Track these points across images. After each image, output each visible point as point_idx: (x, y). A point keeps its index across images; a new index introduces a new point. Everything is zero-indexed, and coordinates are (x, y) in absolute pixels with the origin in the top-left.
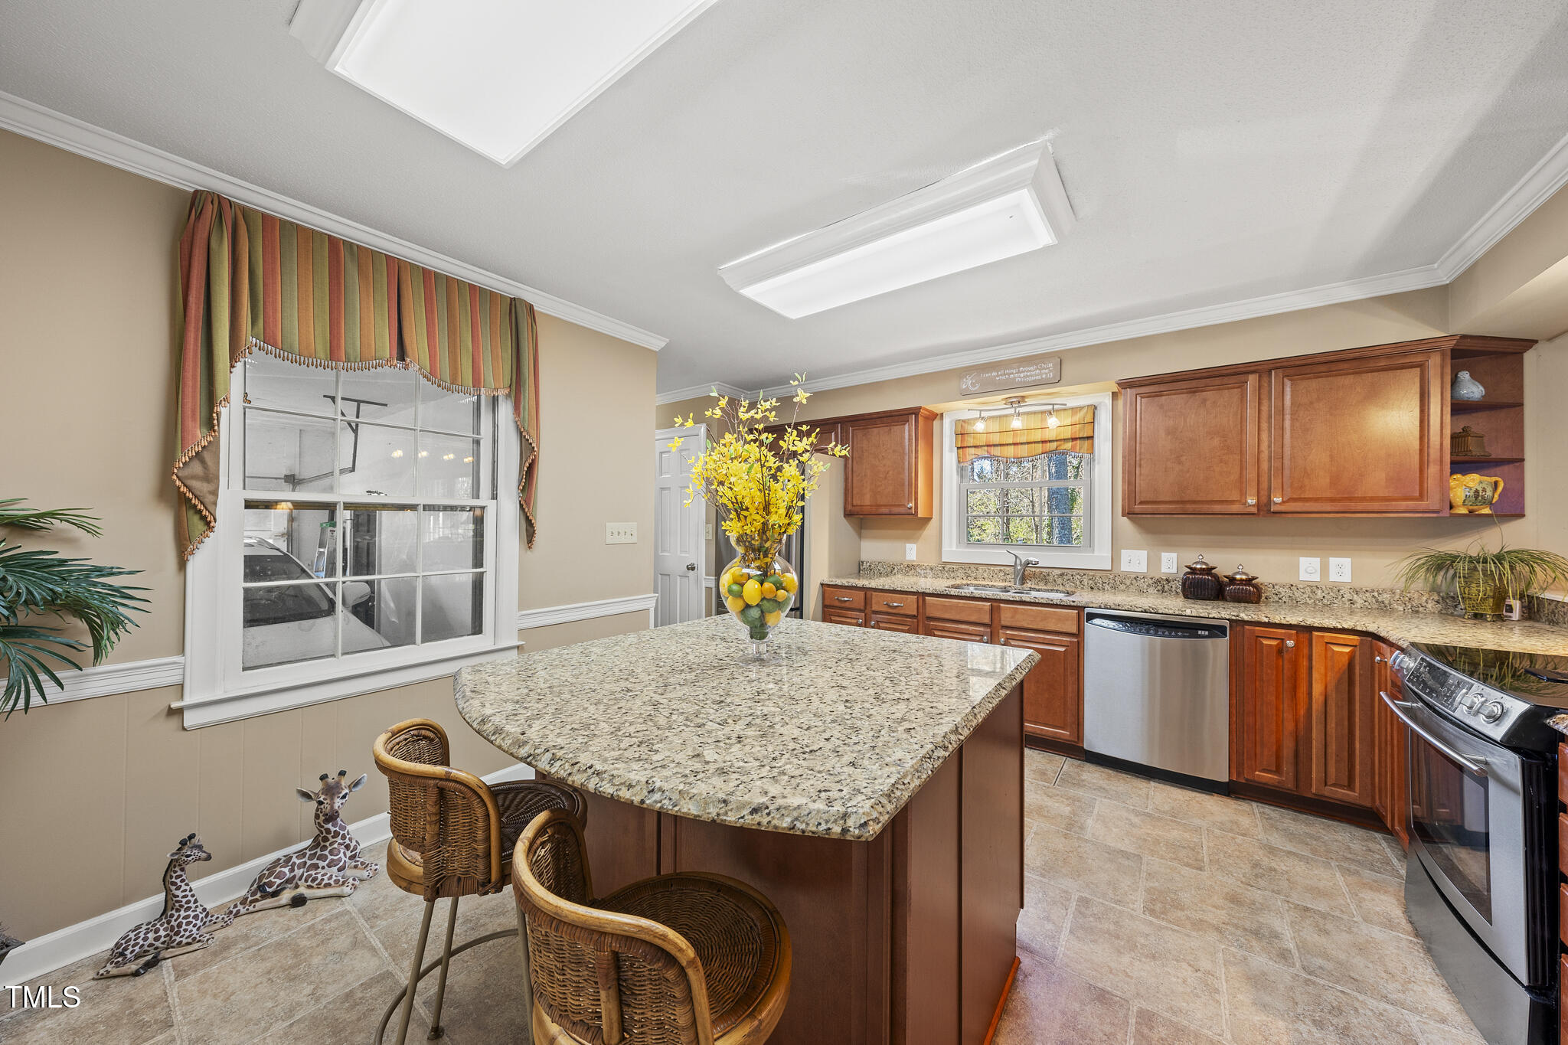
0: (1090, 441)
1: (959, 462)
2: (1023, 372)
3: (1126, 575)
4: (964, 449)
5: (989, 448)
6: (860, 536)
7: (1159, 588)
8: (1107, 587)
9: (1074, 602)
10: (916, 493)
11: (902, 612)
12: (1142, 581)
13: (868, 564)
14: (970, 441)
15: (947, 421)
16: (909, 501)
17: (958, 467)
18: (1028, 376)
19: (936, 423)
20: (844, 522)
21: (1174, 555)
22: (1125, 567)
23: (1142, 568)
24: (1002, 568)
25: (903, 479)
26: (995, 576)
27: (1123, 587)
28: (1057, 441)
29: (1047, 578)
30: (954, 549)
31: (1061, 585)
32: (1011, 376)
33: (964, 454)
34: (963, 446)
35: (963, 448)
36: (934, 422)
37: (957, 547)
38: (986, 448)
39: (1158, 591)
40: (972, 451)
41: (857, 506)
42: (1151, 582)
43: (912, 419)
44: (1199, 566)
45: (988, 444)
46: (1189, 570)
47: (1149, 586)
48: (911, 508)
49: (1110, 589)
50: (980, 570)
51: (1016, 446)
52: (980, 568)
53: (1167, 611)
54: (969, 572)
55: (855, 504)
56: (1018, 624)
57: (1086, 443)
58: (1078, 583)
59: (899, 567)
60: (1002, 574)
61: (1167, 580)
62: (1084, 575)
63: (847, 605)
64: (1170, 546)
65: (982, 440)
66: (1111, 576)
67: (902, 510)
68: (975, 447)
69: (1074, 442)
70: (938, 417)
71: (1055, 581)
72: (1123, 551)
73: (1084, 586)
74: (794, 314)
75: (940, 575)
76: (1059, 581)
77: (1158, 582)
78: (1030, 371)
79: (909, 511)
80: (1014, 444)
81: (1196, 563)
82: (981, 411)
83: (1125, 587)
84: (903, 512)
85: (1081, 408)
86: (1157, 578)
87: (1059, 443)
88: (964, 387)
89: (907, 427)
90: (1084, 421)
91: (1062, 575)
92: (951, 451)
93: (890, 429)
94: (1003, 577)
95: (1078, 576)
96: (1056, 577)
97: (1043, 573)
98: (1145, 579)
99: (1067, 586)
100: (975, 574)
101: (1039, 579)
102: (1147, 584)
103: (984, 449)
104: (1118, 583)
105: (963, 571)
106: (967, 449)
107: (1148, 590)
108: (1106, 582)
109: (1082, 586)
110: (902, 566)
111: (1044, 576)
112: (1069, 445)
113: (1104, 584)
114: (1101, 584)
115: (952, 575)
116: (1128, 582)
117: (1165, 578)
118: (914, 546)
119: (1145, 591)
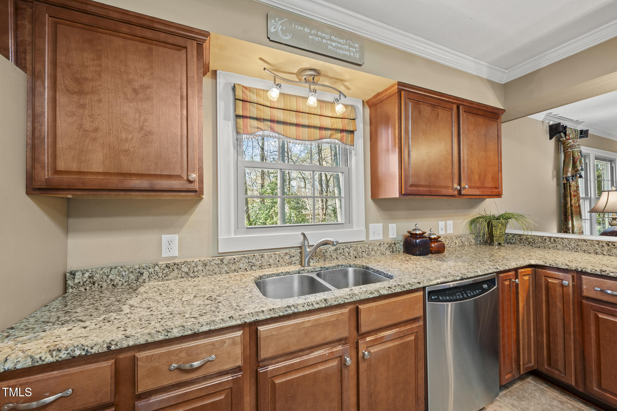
0: (352, 135)
1: (237, 133)
2: (333, 41)
3: (373, 244)
4: (245, 120)
6: (67, 230)
7: (391, 250)
12: (383, 246)
13: (87, 275)
14: (251, 111)
15: (222, 82)
16: (191, 170)
18: (340, 48)
21: (396, 225)
22: (373, 237)
23: (381, 237)
24: (287, 251)
26: (281, 260)
27: (373, 253)
28: (331, 129)
29: (326, 254)
30: (233, 235)
31: (335, 259)
32: (324, 41)
33: (243, 125)
34: (245, 114)
35: (243, 117)
37: (235, 234)
38: (269, 123)
39: (391, 252)
40: (253, 123)
42: (387, 246)
43: (192, 47)
44: (418, 232)
45: (273, 119)
46: (409, 235)
48: (193, 181)
49: (366, 256)
50: (266, 257)
51: (298, 128)
52: (265, 254)
57: (350, 136)
58: (347, 255)
59: (151, 270)
60: (287, 257)
61: (394, 243)
62: (351, 247)
64: (393, 219)
65: (267, 113)
68: (257, 119)
69: (342, 134)
71: (331, 256)
72: (370, 224)
75: (217, 270)
77: (390, 246)
78: (339, 43)
80: (297, 125)
81: (415, 230)
86: (390, 242)
87: (332, 132)
90: (350, 116)
92: (226, 118)
94: (289, 261)
95: (347, 249)
96: (332, 252)
97: (323, 251)
98: (385, 245)
99: (340, 258)
100: (260, 263)
101: (319, 257)
102: (385, 248)
103: (267, 125)
104: (371, 251)
105: (243, 261)
106: (249, 120)
107: (386, 253)
108: (364, 251)
109: (349, 257)
110: (157, 268)
111: (323, 253)
112: (339, 135)
113: (363, 253)
114: (361, 254)
115: (233, 268)
116: (376, 249)
117: (393, 242)
118: (176, 237)
119: (384, 253)
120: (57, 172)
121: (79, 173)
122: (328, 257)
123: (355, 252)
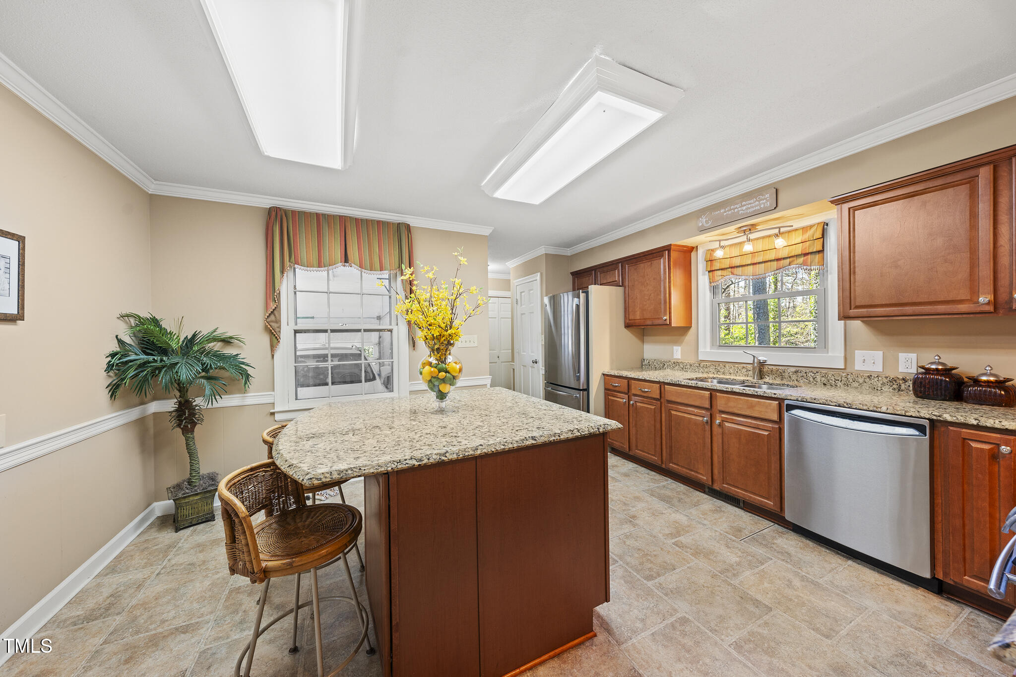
0: (821, 255)
1: (710, 283)
2: (745, 205)
3: (859, 374)
5: (733, 269)
6: (643, 341)
7: (895, 386)
8: (839, 384)
9: (775, 394)
10: (670, 308)
11: (650, 395)
12: (876, 379)
13: (648, 361)
14: (717, 266)
15: (701, 251)
16: (665, 315)
17: (711, 286)
18: (749, 208)
19: (693, 254)
20: (626, 333)
21: (913, 356)
22: (859, 366)
23: (879, 368)
24: (745, 365)
25: (661, 299)
26: (739, 372)
27: (855, 385)
28: (790, 257)
29: (783, 374)
30: (708, 350)
31: (795, 381)
32: (736, 210)
33: (713, 276)
34: (711, 270)
35: (713, 271)
36: (692, 253)
37: (710, 349)
38: (730, 270)
39: (894, 389)
40: (719, 273)
41: (632, 320)
42: (885, 380)
43: (665, 254)
44: (934, 367)
45: (731, 266)
46: (923, 371)
47: (883, 384)
48: (666, 320)
49: (841, 387)
50: (727, 367)
51: (755, 266)
52: (727, 365)
53: (861, 407)
54: (719, 368)
55: (630, 318)
56: (731, 410)
57: (817, 257)
58: (811, 379)
59: (668, 364)
60: (744, 370)
61: (903, 379)
62: (817, 372)
63: (617, 389)
64: (909, 347)
65: (726, 264)
66: (844, 375)
67: (660, 322)
68: (722, 269)
69: (806, 257)
70: (695, 249)
71: (790, 377)
72: (856, 351)
73: (817, 382)
74: (537, 201)
75: (697, 370)
76: (794, 377)
77: (893, 380)
78: (751, 203)
79: (665, 323)
80: (754, 264)
81: (932, 363)
82: (720, 241)
83: (858, 384)
84: (661, 323)
85: (811, 227)
86: (892, 377)
87: (791, 259)
88: (700, 225)
89: (662, 260)
90: (813, 237)
91: (796, 372)
92: (704, 274)
93: (652, 263)
94: (745, 373)
95: (811, 374)
96: (791, 373)
97: (780, 370)
98: (880, 378)
99: (801, 381)
100: (723, 370)
101: (776, 375)
102: (881, 382)
103: (729, 271)
104: (851, 381)
105: (712, 367)
106: (716, 272)
107: (883, 388)
108: (838, 380)
109: (815, 382)
110: (670, 363)
111: (781, 372)
112: (801, 260)
113: (837, 382)
114: (834, 382)
115: (706, 370)
116: (861, 380)
117: (901, 377)
118: (679, 348)
119: (879, 389)
120: (630, 320)
121: (634, 320)
122: (786, 377)
123: (823, 379)
